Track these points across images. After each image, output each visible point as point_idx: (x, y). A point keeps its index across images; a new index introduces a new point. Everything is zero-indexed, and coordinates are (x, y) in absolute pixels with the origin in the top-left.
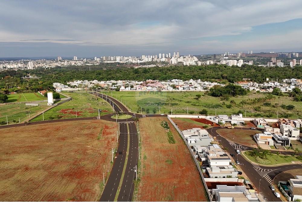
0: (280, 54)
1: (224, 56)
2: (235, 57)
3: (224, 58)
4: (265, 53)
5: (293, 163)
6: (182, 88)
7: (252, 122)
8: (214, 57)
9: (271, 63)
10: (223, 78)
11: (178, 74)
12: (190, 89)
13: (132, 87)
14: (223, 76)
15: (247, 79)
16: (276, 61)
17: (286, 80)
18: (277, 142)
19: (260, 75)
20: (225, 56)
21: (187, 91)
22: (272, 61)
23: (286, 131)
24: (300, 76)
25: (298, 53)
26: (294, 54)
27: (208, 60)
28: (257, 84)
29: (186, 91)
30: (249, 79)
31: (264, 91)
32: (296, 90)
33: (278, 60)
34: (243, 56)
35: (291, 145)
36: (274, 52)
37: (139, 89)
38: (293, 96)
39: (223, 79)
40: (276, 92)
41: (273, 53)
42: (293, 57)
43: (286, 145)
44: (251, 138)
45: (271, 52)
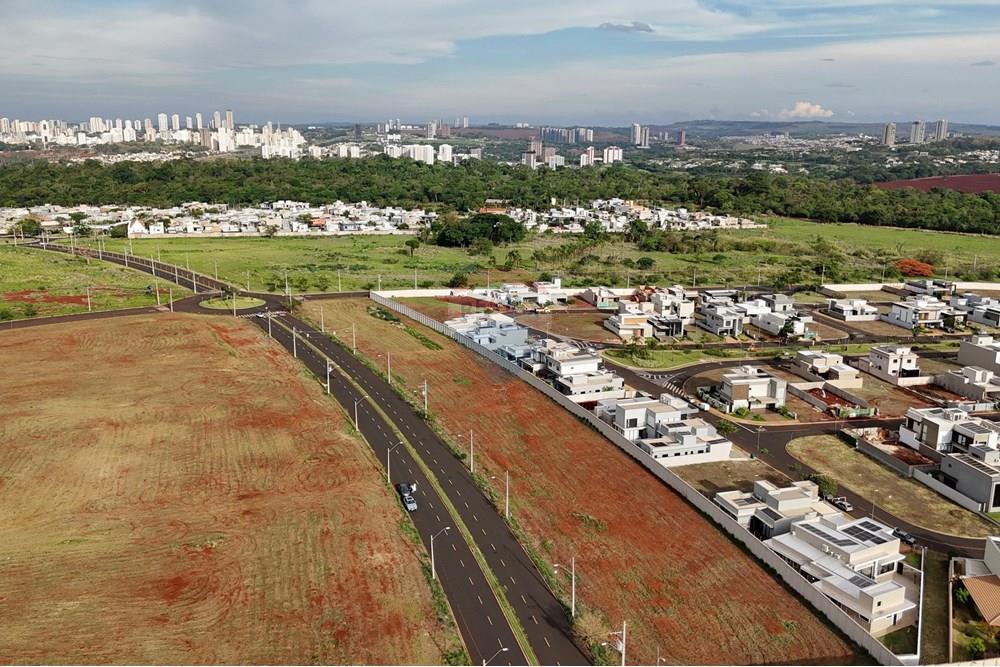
0: (545, 131)
1: (387, 131)
2: (420, 136)
3: (390, 137)
4: (504, 128)
5: (702, 361)
6: (337, 227)
7: (579, 297)
8: (356, 132)
9: (532, 156)
10: (431, 197)
11: (288, 186)
12: (359, 229)
13: (166, 223)
14: (430, 191)
15: (501, 201)
16: (543, 150)
17: (600, 201)
18: (659, 330)
19: (529, 188)
20: (391, 132)
21: (354, 233)
22: (534, 152)
23: (667, 308)
24: (626, 192)
25: (591, 128)
26: (582, 131)
27: (337, 142)
28: (535, 214)
29: (350, 233)
30: (507, 201)
31: (561, 231)
32: (638, 224)
33: (547, 150)
34: (444, 135)
35: (685, 332)
36: (526, 125)
37: (195, 229)
38: (635, 241)
39: (431, 201)
40: (593, 233)
41: (526, 128)
42: (580, 140)
43: (676, 333)
44: (599, 328)
45: (519, 125)
